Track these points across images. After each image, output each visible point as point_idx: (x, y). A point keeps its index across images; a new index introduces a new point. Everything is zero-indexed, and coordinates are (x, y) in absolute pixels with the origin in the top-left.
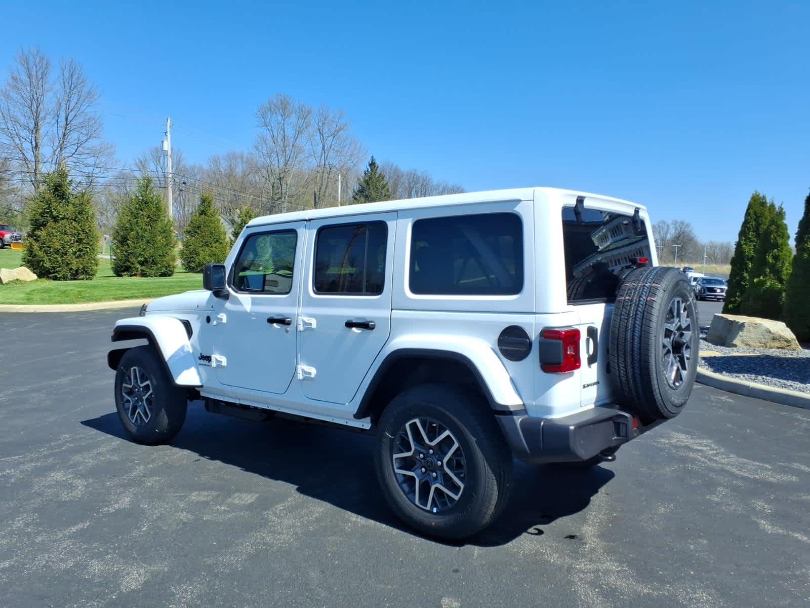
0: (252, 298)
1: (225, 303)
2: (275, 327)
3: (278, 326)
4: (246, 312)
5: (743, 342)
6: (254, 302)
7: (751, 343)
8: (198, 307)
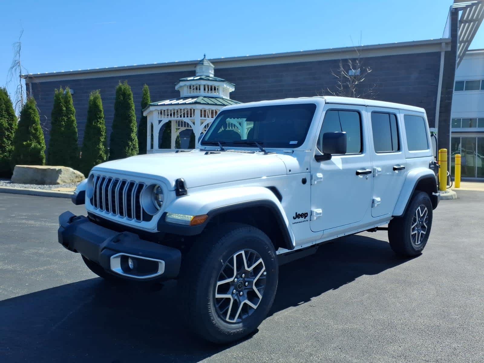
0: (342, 158)
1: (320, 164)
2: (360, 178)
3: (361, 176)
4: (340, 169)
5: (62, 180)
6: (344, 161)
7: (66, 181)
8: (290, 171)
